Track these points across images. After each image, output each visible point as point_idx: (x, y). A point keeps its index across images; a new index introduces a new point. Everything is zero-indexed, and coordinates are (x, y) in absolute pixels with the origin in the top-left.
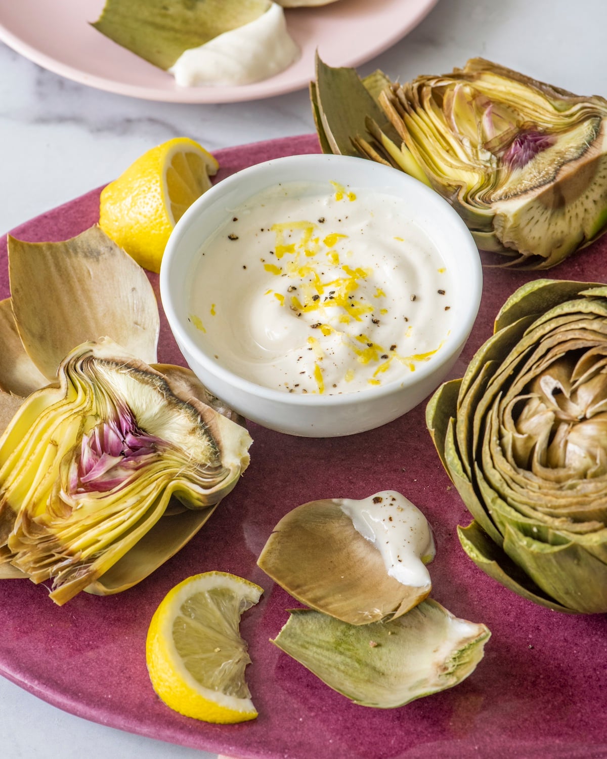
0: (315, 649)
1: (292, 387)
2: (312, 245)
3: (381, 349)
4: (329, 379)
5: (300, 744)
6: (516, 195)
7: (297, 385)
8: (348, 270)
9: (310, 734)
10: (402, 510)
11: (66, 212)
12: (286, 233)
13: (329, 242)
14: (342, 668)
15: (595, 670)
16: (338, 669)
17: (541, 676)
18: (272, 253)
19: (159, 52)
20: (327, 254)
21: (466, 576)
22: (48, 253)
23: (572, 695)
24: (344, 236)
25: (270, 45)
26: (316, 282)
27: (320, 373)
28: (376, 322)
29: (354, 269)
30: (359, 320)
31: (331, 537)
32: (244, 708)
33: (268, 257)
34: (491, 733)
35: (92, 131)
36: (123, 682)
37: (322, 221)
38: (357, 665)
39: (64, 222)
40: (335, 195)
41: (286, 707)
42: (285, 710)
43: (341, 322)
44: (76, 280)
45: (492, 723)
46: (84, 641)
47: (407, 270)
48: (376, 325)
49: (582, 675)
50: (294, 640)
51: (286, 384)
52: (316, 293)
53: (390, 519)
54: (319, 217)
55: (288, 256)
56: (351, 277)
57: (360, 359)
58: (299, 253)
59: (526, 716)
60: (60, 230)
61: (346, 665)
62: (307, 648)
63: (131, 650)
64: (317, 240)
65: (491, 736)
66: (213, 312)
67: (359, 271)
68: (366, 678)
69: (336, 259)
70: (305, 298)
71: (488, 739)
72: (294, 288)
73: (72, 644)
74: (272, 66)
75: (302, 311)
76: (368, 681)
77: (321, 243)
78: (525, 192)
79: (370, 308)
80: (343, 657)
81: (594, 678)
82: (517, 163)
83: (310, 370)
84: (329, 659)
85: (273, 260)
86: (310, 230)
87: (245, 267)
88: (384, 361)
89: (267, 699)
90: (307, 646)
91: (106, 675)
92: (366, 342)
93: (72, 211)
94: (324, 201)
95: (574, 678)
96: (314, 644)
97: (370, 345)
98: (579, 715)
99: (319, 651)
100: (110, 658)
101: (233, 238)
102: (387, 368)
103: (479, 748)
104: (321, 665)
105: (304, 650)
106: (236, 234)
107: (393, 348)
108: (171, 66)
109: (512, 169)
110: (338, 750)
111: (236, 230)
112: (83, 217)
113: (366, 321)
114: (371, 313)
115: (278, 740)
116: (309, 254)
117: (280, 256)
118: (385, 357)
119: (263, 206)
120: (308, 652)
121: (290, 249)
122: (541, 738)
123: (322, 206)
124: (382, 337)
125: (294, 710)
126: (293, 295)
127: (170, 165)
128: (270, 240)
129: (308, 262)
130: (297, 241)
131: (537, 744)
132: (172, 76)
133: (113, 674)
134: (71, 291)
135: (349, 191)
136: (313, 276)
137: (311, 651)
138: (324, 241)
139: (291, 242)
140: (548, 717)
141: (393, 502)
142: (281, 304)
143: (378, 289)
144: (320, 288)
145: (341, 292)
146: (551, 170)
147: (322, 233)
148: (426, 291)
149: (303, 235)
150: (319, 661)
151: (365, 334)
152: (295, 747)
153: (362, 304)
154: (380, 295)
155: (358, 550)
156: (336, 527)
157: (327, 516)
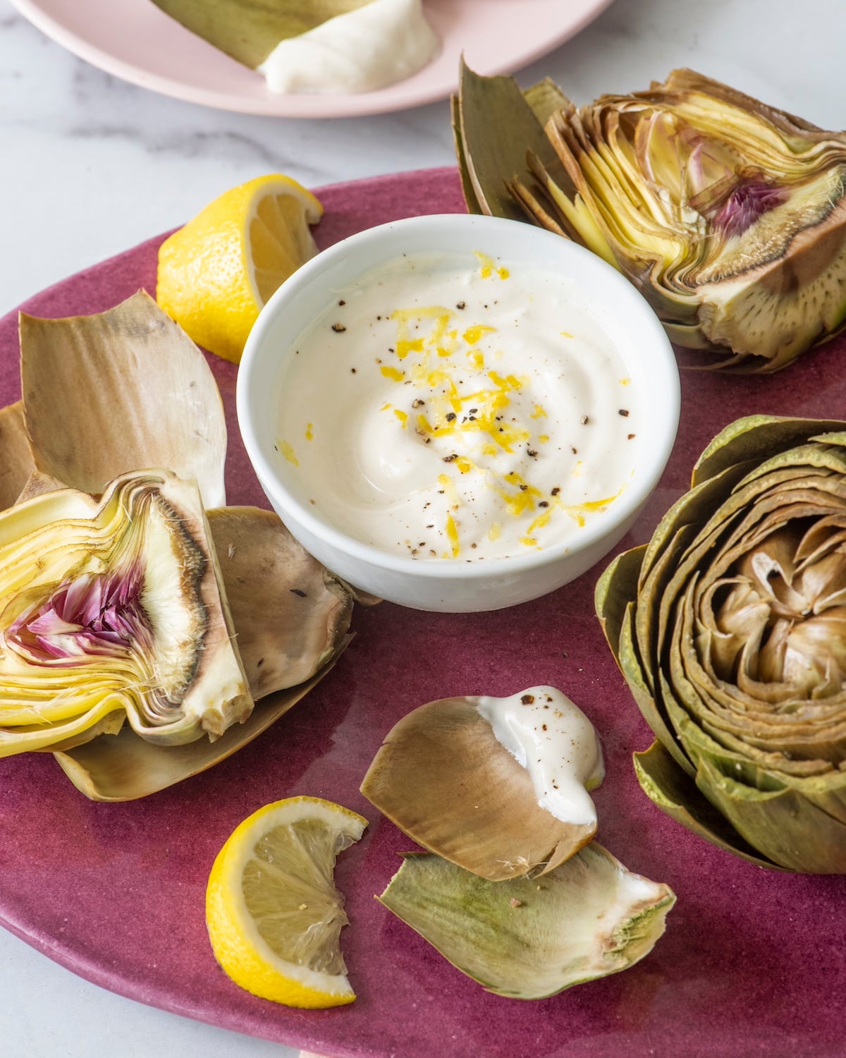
0: (436, 909)
1: (415, 546)
2: (447, 341)
3: (539, 494)
4: (466, 536)
5: (413, 1040)
6: (731, 276)
7: (422, 544)
8: (496, 378)
9: (426, 1026)
10: (561, 715)
11: (112, 271)
12: (411, 323)
13: (471, 337)
14: (472, 936)
15: (817, 946)
16: (467, 939)
17: (744, 953)
18: (392, 351)
19: (245, 41)
20: (468, 354)
21: (645, 808)
22: (78, 333)
23: (785, 980)
24: (491, 329)
25: (398, 37)
26: (451, 394)
27: (454, 528)
28: (532, 454)
29: (504, 377)
30: (509, 451)
31: (463, 749)
32: (337, 989)
33: (386, 356)
34: (672, 1031)
35: (150, 150)
36: (173, 946)
37: (461, 307)
38: (493, 933)
39: (109, 286)
40: (480, 271)
41: (395, 987)
42: (394, 991)
43: (484, 453)
44: (117, 371)
45: (674, 1018)
46: (122, 887)
47: (578, 381)
48: (532, 458)
49: (799, 953)
50: (408, 897)
51: (408, 542)
52: (451, 410)
53: (544, 728)
54: (458, 301)
55: (413, 356)
56: (499, 388)
57: (510, 509)
58: (428, 351)
59: (721, 1009)
60: (102, 297)
61: (478, 932)
62: (425, 908)
63: (185, 901)
64: (454, 334)
65: (672, 1035)
66: (309, 435)
67: (511, 379)
68: (505, 952)
69: (480, 361)
70: (437, 418)
71: (668, 1040)
72: (421, 403)
73: (106, 890)
74: (401, 66)
75: (431, 436)
76: (508, 956)
77: (460, 338)
78: (744, 271)
79: (525, 434)
80: (473, 921)
81: (815, 957)
82: (734, 228)
83: (440, 522)
84: (455, 923)
85: (393, 361)
86: (445, 319)
87: (354, 371)
88: (543, 510)
89: (369, 976)
90: (425, 904)
91: (150, 935)
92: (519, 483)
93: (119, 271)
94: (465, 278)
95: (788, 956)
96: (434, 902)
97: (524, 488)
98: (793, 1009)
99: (441, 911)
100: (157, 912)
101: (338, 329)
102: (546, 522)
103: (655, 1052)
104: (444, 933)
105: (420, 911)
106: (343, 324)
107: (555, 492)
108: (261, 62)
109: (727, 236)
110: (463, 1049)
111: (343, 318)
112: (134, 279)
113: (519, 452)
114: (527, 441)
115: (382, 1033)
116: (443, 353)
117: (403, 355)
118: (544, 505)
119: (380, 284)
120: (427, 914)
121: (416, 346)
122: (740, 1040)
123: (462, 285)
124: (540, 475)
125: (405, 992)
126: (419, 412)
127: (256, 215)
128: (389, 333)
129: (441, 365)
130: (426, 335)
131: (734, 1048)
132: (262, 77)
133: (160, 934)
134: (111, 386)
135: (500, 265)
136: (448, 387)
137: (430, 911)
138: (465, 336)
139: (417, 335)
140: (751, 1011)
141: (549, 704)
142: (403, 426)
143: (536, 406)
144: (456, 403)
145: (486, 410)
146: (780, 239)
147: (462, 324)
148: (603, 411)
149: (435, 325)
150: (441, 926)
151: (518, 471)
152: (405, 1044)
153: (517, 429)
154: (539, 414)
155: (499, 768)
156: (470, 736)
157: (458, 719)
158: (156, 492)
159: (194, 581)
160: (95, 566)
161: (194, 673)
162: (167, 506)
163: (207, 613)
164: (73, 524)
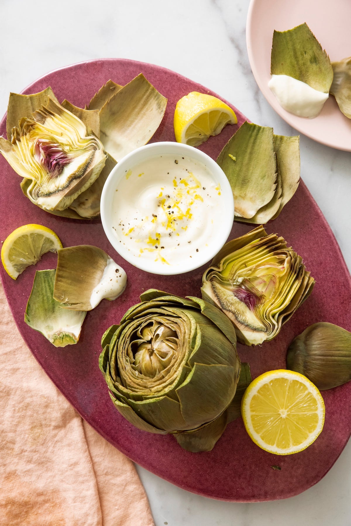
0: (47, 285)
1: (122, 224)
2: (191, 192)
3: (159, 244)
4: (132, 235)
5: (15, 299)
7: (123, 225)
8: (188, 212)
9: (20, 300)
10: (117, 282)
11: (184, 82)
12: (191, 179)
13: (197, 197)
14: (45, 298)
15: (99, 379)
16: (43, 298)
17: (86, 363)
18: (180, 179)
19: (282, 64)
20: (192, 199)
21: (111, 315)
22: (150, 91)
23: (85, 377)
24: (202, 200)
25: (308, 105)
26: (177, 202)
27: (132, 230)
28: (170, 235)
29: (190, 213)
30: (167, 229)
31: (97, 262)
32: (13, 274)
33: (178, 179)
34: (55, 358)
35: (238, 62)
36: (3, 228)
37: (204, 189)
38: (51, 302)
39: (178, 85)
40: (217, 187)
41: (26, 287)
42: (24, 287)
43: (162, 223)
44: (146, 108)
45: (59, 357)
46: (11, 206)
47: (200, 232)
48: (169, 236)
49: (95, 376)
50: (45, 277)
51: (122, 221)
52: (172, 206)
53: (111, 280)
54: (204, 187)
55: (183, 185)
56: (185, 214)
57: (148, 240)
58: (186, 188)
59: (68, 366)
60: (174, 86)
61: (48, 298)
62: (45, 282)
63: (16, 223)
64: (195, 192)
65: (54, 359)
66: (140, 175)
67: (191, 215)
68: (47, 308)
69: (192, 203)
70: (167, 204)
71: (52, 359)
72: (169, 197)
73: (8, 203)
74: (298, 112)
75: (161, 205)
76: (46, 310)
77: (195, 194)
79: (175, 229)
80: (50, 295)
81: (96, 380)
83: (131, 227)
84: (46, 292)
85: (178, 181)
86: (198, 187)
87: (168, 173)
88: (155, 248)
89: (25, 279)
90: (46, 282)
91: (3, 221)
92: (158, 237)
93: (185, 84)
94: (213, 184)
95: (92, 374)
96: (49, 283)
97: (157, 239)
98: (79, 383)
99: (47, 287)
100: (9, 219)
101: (176, 162)
102: (151, 251)
103: (47, 358)
104: (40, 292)
105: (43, 282)
106: (179, 162)
107: (163, 247)
108: (276, 74)
110: (20, 313)
111: (180, 161)
112: (184, 90)
113: (169, 231)
114: (173, 231)
115: (12, 291)
116: (188, 192)
117: (181, 182)
118: (157, 247)
119: (195, 164)
120: (43, 285)
121: (186, 184)
122: (63, 376)
123: (209, 184)
124: (163, 241)
125: (26, 290)
126: (166, 198)
127: (208, 113)
128: (185, 175)
129: (185, 194)
130: (191, 185)
131: (60, 376)
132: (271, 78)
133: (4, 223)
134: (141, 109)
135: (221, 191)
136: (178, 200)
137: (45, 284)
138: (196, 195)
139: (189, 183)
140: (72, 374)
141: (119, 277)
142: (157, 197)
143: (187, 226)
144: (175, 206)
145: (175, 215)
147: (199, 192)
148: (194, 246)
149: (194, 185)
150: (42, 289)
151: (161, 235)
152: (13, 298)
153: (175, 226)
154: (184, 228)
155: (98, 274)
156: (101, 262)
157: (103, 257)
158: (95, 149)
159: (74, 177)
160: (66, 149)
161: (49, 194)
162: (93, 155)
163: (68, 186)
164: (77, 134)
